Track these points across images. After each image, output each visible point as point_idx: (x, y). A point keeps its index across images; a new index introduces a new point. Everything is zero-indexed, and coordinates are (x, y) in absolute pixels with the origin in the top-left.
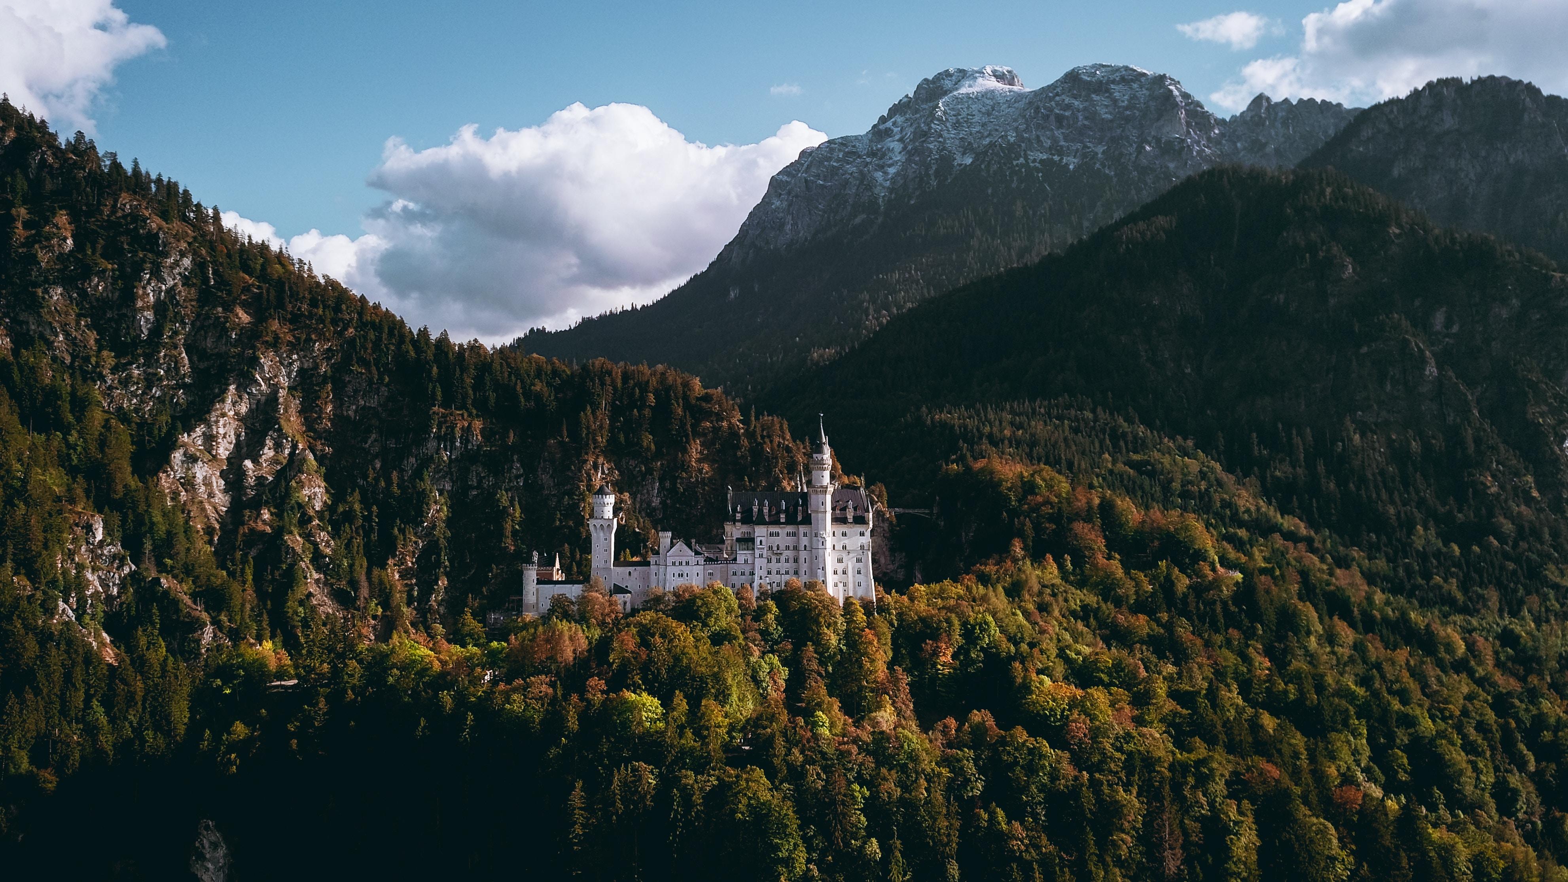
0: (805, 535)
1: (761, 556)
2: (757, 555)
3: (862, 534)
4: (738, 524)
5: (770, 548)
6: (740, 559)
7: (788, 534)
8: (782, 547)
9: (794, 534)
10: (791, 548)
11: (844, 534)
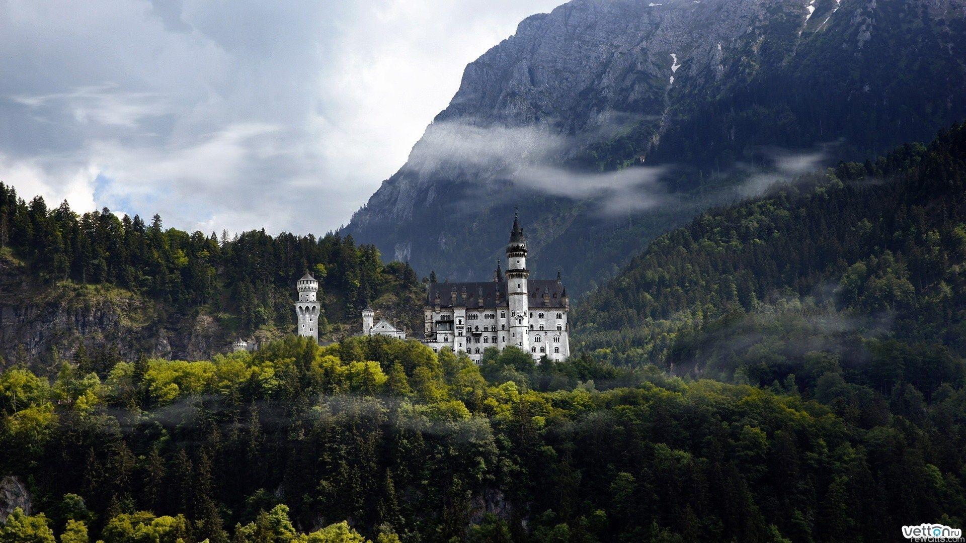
0: (503, 316)
1: (460, 334)
2: (456, 333)
3: (559, 316)
4: (438, 309)
5: (469, 329)
6: (440, 338)
7: (486, 317)
8: (481, 328)
9: (493, 317)
10: (490, 329)
11: (541, 316)
